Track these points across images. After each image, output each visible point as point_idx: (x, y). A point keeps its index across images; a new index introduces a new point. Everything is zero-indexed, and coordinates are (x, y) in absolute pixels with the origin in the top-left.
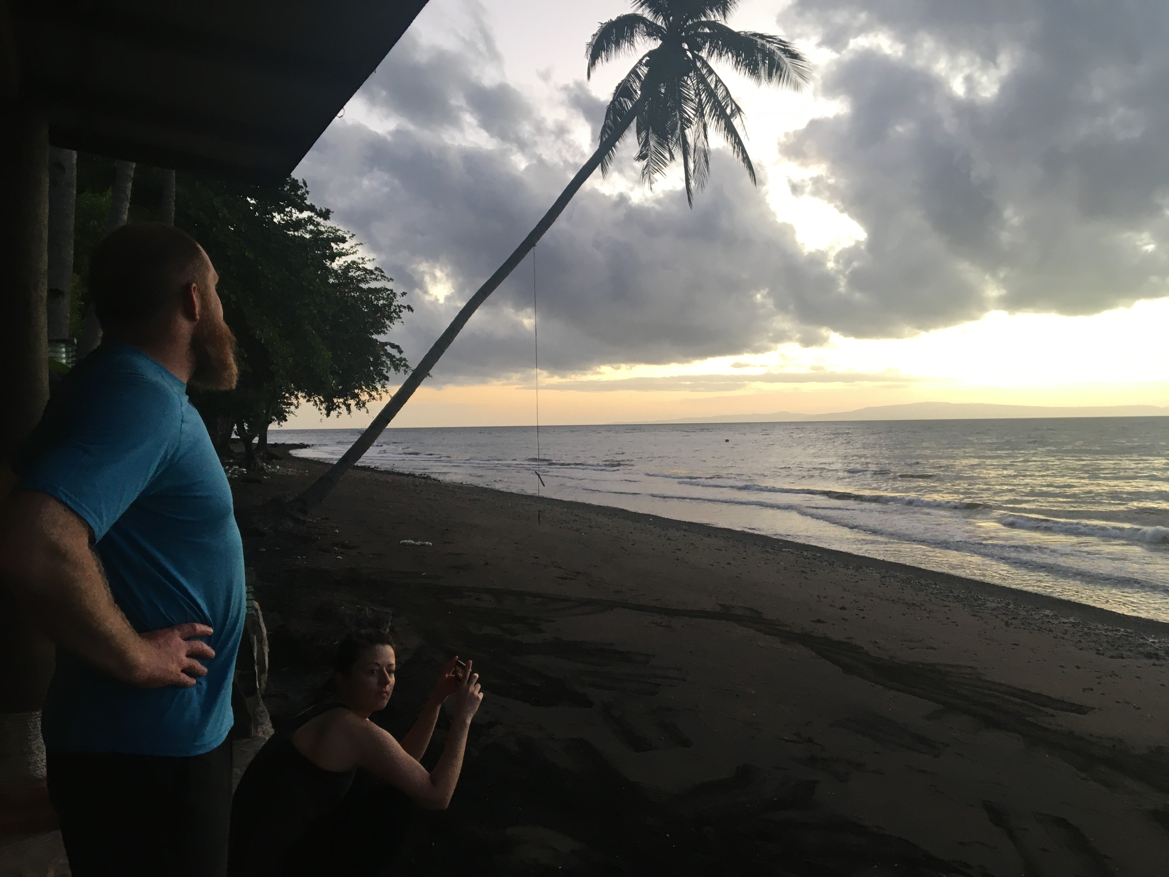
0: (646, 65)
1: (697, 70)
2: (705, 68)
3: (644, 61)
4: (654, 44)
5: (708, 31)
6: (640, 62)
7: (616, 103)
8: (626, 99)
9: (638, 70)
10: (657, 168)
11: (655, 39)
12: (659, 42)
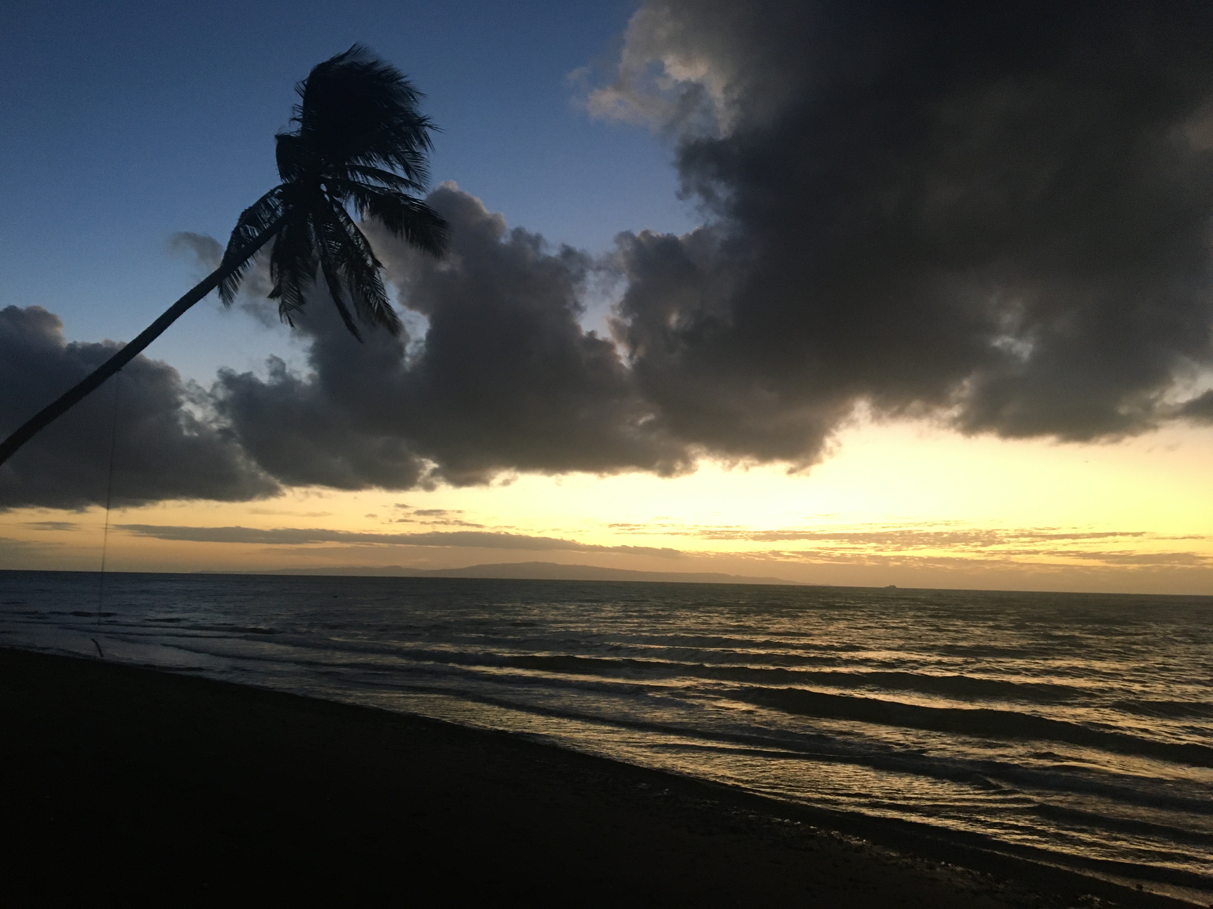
0: (278, 197)
1: (334, 215)
2: (344, 216)
3: (276, 193)
6: (272, 192)
7: (241, 229)
8: (253, 228)
9: (268, 200)
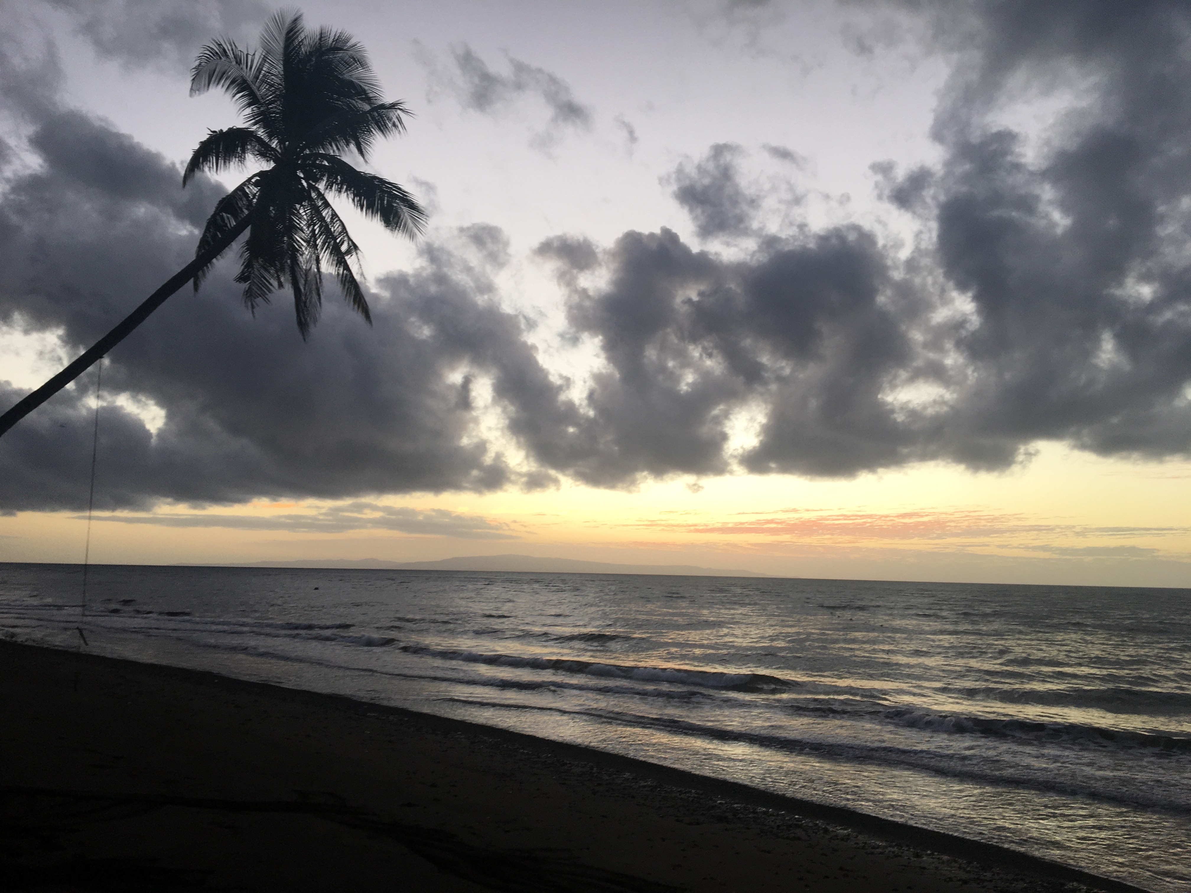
0: (256, 184)
1: (311, 199)
2: (321, 200)
3: (253, 180)
4: (267, 166)
5: (327, 164)
6: (249, 180)
9: (245, 188)
10: (259, 293)
11: (268, 161)
12: (272, 165)
